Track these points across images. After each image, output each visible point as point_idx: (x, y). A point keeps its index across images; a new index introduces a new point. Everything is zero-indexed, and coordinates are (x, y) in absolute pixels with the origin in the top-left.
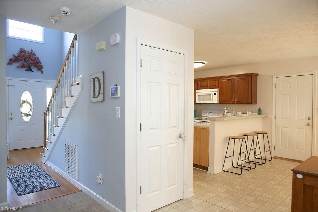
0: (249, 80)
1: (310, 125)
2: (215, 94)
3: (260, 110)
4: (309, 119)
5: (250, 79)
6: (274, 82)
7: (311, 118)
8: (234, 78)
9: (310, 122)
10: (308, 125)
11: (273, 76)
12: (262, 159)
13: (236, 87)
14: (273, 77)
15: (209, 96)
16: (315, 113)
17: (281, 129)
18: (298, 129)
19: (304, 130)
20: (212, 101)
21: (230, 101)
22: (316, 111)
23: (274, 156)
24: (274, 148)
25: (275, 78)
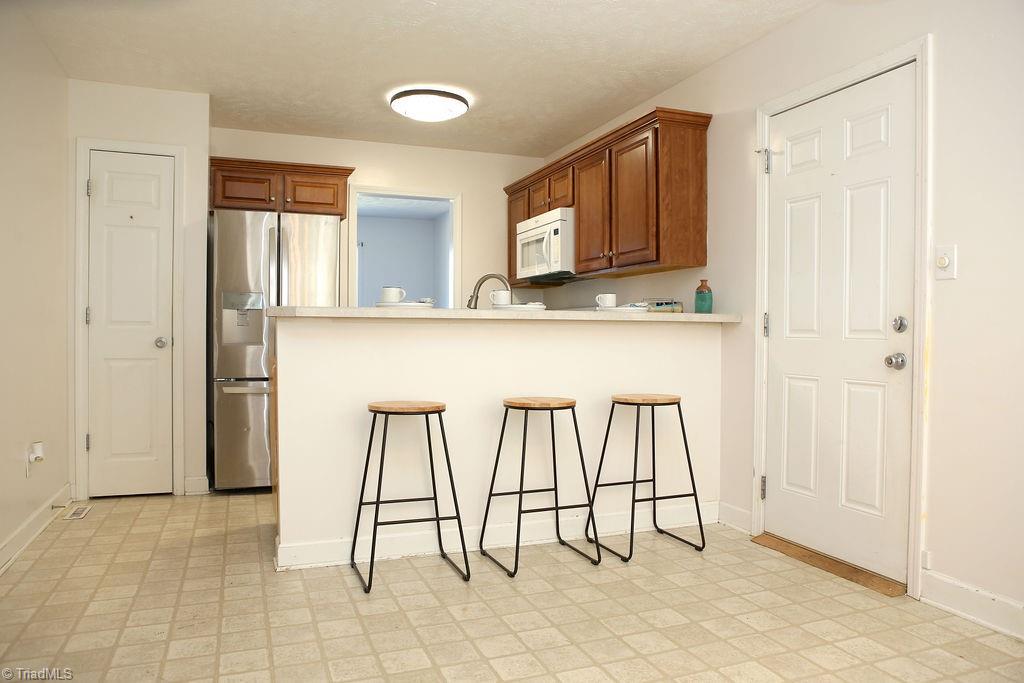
0: (649, 146)
1: (907, 365)
2: (556, 232)
3: (703, 292)
4: (900, 327)
5: (651, 142)
6: (761, 144)
7: (908, 321)
8: (610, 150)
11: (755, 113)
13: (614, 190)
14: (759, 114)
15: (540, 243)
17: (789, 387)
18: (852, 388)
19: (880, 391)
20: (548, 265)
22: (929, 276)
23: (761, 532)
24: (764, 490)
25: (767, 117)
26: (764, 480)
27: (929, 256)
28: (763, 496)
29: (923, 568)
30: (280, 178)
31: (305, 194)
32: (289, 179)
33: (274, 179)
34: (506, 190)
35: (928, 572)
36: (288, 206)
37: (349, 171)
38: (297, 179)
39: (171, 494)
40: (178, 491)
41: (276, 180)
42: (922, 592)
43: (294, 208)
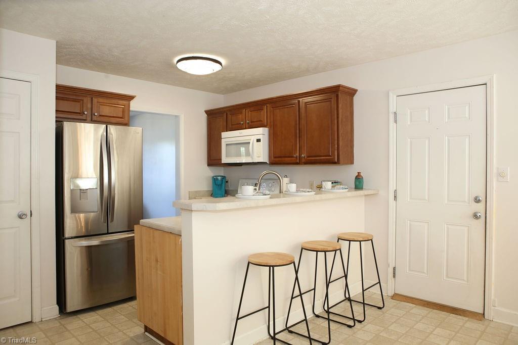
0: (333, 103)
1: (481, 218)
2: (258, 140)
3: (359, 178)
4: (477, 200)
5: (334, 101)
6: (392, 109)
7: (482, 198)
8: (299, 101)
9: (480, 208)
10: (476, 216)
11: (389, 93)
12: (364, 303)
13: (303, 122)
14: (391, 94)
15: (247, 145)
16: (494, 184)
17: (410, 225)
18: (449, 227)
19: (466, 229)
20: (252, 158)
21: (289, 157)
22: (495, 179)
23: (393, 293)
24: (394, 273)
25: (395, 96)
26: (394, 269)
27: (495, 171)
28: (394, 276)
29: (493, 306)
30: (89, 99)
31: (106, 110)
32: (95, 100)
33: (85, 99)
34: (207, 112)
35: (496, 308)
36: (95, 118)
37: (131, 98)
38: (101, 100)
39: (31, 322)
40: (36, 319)
41: (87, 100)
42: (493, 317)
43: (99, 119)
